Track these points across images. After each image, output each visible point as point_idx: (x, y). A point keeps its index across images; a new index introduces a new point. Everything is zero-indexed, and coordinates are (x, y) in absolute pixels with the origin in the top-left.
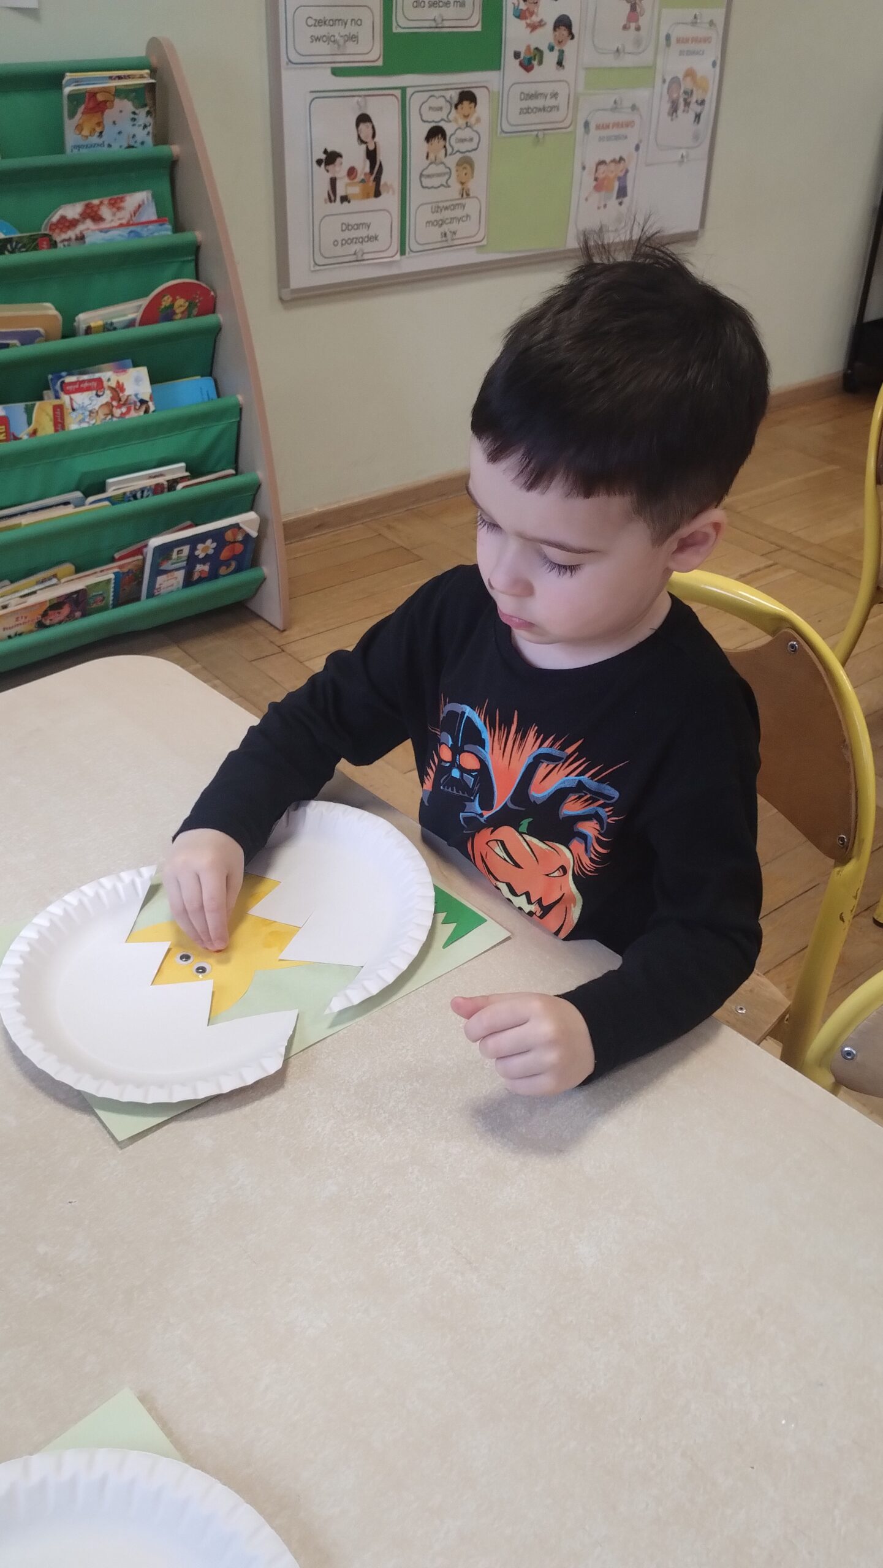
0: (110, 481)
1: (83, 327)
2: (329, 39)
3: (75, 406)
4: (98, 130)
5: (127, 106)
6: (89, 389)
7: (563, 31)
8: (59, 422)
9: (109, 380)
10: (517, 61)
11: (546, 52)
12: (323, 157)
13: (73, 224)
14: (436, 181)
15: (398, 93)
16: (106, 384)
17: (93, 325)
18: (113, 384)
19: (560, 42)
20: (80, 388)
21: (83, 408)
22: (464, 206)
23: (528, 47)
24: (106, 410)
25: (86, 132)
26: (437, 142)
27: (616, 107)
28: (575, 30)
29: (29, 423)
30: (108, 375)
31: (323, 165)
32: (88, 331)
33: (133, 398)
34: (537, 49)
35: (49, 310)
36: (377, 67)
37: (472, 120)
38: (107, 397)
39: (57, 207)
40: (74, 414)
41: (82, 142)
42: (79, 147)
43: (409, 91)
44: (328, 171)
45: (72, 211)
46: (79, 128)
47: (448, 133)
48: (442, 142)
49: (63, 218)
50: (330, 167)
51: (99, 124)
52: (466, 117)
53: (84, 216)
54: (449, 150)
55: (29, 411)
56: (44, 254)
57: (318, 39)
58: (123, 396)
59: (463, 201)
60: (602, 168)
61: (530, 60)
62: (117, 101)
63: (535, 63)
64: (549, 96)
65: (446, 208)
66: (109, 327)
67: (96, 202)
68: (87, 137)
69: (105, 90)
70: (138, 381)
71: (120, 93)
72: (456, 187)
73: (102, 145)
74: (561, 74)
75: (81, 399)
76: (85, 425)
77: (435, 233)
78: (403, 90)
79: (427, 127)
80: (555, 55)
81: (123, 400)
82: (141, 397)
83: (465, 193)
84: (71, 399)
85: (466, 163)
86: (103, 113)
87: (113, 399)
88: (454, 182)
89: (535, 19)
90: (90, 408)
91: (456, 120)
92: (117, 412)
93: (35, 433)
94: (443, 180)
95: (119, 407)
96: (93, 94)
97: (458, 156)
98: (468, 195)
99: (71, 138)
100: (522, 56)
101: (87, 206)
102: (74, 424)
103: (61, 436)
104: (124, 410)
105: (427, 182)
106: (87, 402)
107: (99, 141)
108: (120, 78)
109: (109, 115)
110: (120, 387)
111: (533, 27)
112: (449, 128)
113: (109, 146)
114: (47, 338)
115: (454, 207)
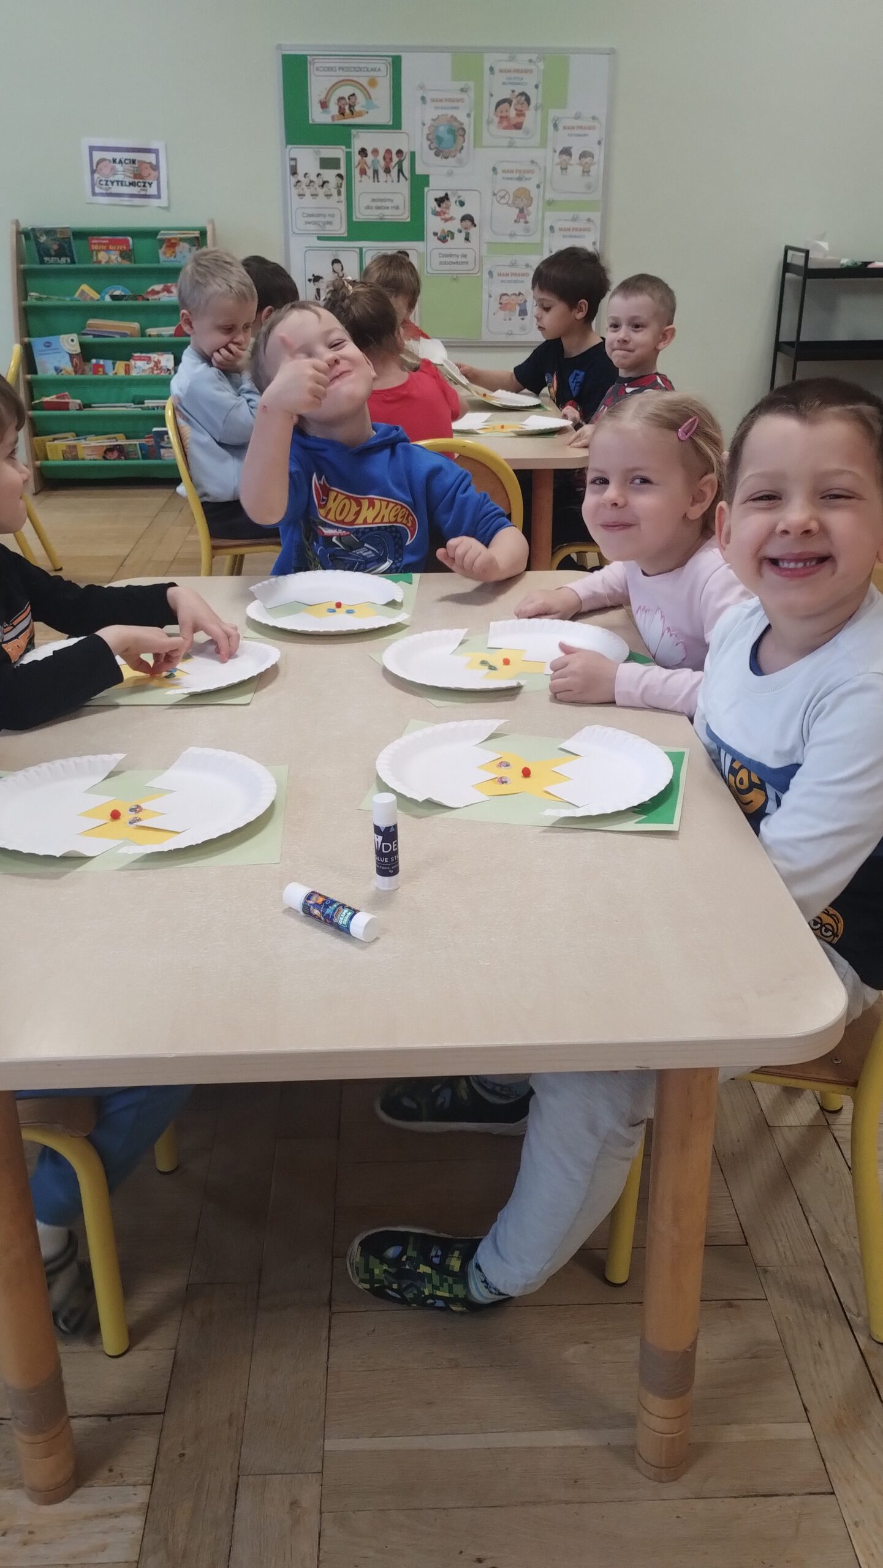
0: (146, 401)
1: (147, 334)
2: (315, 223)
3: (136, 366)
4: (174, 255)
5: (186, 246)
6: (144, 360)
7: (468, 223)
8: (127, 371)
9: (154, 358)
10: (436, 238)
11: (456, 234)
12: (312, 278)
13: (158, 293)
15: (358, 250)
16: (152, 359)
17: (152, 333)
18: (156, 360)
19: (466, 228)
20: (140, 359)
21: (140, 367)
23: (443, 230)
24: (150, 370)
25: (168, 255)
27: (513, 264)
28: (476, 222)
29: (114, 368)
30: (155, 356)
31: (312, 282)
32: (150, 336)
33: (164, 368)
34: (449, 231)
35: (136, 325)
36: (343, 237)
38: (152, 365)
39: (152, 285)
40: (135, 370)
41: (166, 259)
42: (165, 261)
43: (364, 250)
44: (315, 285)
45: (158, 287)
46: (165, 253)
49: (153, 290)
50: (316, 283)
51: (174, 252)
53: (164, 290)
55: (114, 364)
56: (140, 302)
57: (309, 223)
58: (160, 366)
60: (505, 298)
61: (445, 237)
62: (181, 243)
63: (449, 239)
64: (460, 256)
66: (158, 336)
67: (169, 284)
68: (168, 258)
69: (175, 239)
70: (168, 360)
71: (181, 240)
73: (177, 261)
74: (468, 245)
75: (140, 363)
76: (139, 375)
78: (361, 249)
80: (463, 235)
81: (159, 367)
82: (168, 367)
84: (135, 364)
86: (174, 248)
87: (154, 366)
89: (447, 216)
90: (143, 368)
92: (155, 372)
93: (116, 374)
95: (157, 370)
96: (169, 240)
99: (162, 258)
100: (439, 235)
101: (165, 286)
102: (134, 373)
103: (128, 377)
104: (159, 371)
106: (142, 365)
107: (174, 259)
108: (184, 234)
109: (178, 249)
110: (159, 362)
111: (446, 220)
113: (180, 262)
114: (132, 336)
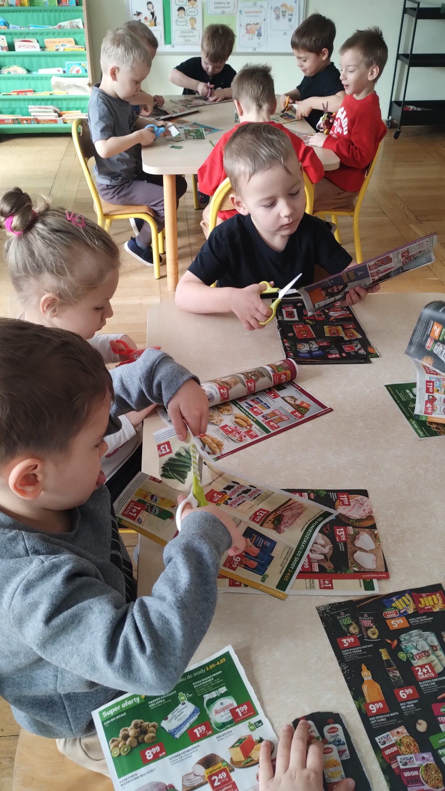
12: (136, 13)
14: (182, 24)
22: (193, 33)
26: (181, 11)
27: (254, 6)
31: (136, 16)
37: (195, 6)
47: (186, 9)
48: (183, 12)
52: (193, 5)
54: (186, 14)
59: (193, 31)
60: (249, 26)
64: (226, 3)
65: (186, 32)
72: (189, 27)
77: (182, 40)
79: (178, 7)
83: (193, 28)
85: (193, 19)
88: (188, 24)
91: (189, 6)
94: (185, 23)
97: (190, 17)
98: (194, 29)
105: (178, 23)
112: (186, 8)
115: (190, 32)
